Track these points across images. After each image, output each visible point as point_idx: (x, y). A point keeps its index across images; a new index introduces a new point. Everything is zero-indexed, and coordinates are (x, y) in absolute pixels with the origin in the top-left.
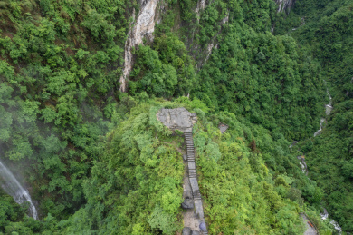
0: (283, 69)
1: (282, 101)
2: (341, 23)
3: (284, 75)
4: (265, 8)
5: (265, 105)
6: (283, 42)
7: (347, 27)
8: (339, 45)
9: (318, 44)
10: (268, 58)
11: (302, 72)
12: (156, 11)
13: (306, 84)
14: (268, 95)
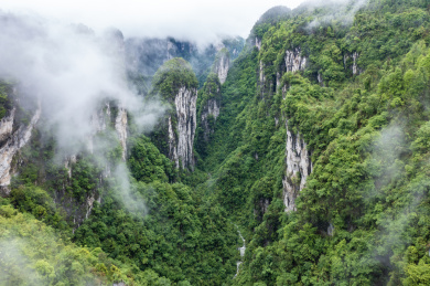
0: (177, 214)
1: (186, 248)
2: (234, 169)
3: (180, 220)
4: (158, 164)
5: (166, 255)
6: (174, 189)
7: (240, 171)
8: (237, 189)
9: (221, 191)
10: (159, 205)
11: (201, 215)
12: (12, 164)
13: (208, 227)
14: (169, 245)
